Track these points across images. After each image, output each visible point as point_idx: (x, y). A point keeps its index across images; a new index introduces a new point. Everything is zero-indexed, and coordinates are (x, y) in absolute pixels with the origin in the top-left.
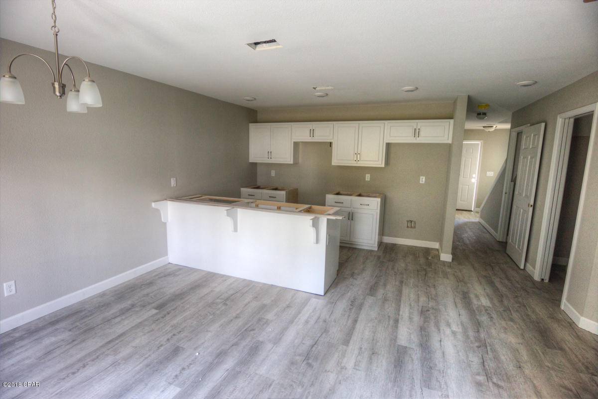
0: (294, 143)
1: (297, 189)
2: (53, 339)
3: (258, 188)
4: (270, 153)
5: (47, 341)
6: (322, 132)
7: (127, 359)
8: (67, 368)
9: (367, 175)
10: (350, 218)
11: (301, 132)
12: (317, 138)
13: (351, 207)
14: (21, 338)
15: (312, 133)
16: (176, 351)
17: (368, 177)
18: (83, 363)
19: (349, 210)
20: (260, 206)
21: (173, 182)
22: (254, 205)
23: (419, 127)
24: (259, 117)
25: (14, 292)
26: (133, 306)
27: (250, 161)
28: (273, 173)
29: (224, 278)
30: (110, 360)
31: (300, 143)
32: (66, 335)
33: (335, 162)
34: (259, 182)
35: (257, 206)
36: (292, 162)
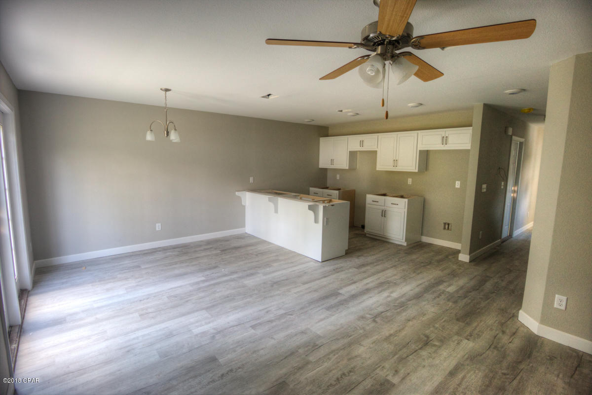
0: (350, 152)
1: (355, 190)
2: (171, 253)
3: (327, 188)
4: (332, 161)
5: (168, 254)
6: (369, 142)
7: (193, 265)
8: (169, 263)
9: (409, 179)
10: (383, 215)
11: (353, 143)
12: (366, 148)
13: (384, 206)
14: (160, 251)
15: (362, 143)
16: (215, 267)
17: (410, 181)
18: (176, 263)
19: (383, 208)
20: (303, 198)
21: (251, 179)
22: (299, 197)
23: (447, 135)
24: (330, 132)
25: (160, 229)
26: (211, 248)
27: (320, 167)
28: (338, 177)
29: (269, 243)
30: (186, 264)
31: (358, 152)
32: (176, 253)
33: (379, 167)
34: (328, 184)
35: (301, 199)
36: (347, 168)
